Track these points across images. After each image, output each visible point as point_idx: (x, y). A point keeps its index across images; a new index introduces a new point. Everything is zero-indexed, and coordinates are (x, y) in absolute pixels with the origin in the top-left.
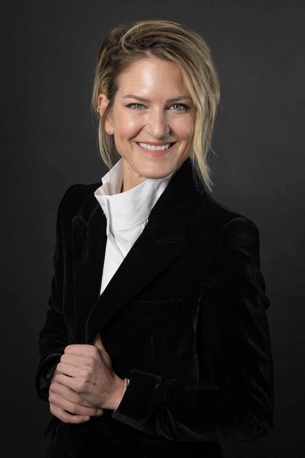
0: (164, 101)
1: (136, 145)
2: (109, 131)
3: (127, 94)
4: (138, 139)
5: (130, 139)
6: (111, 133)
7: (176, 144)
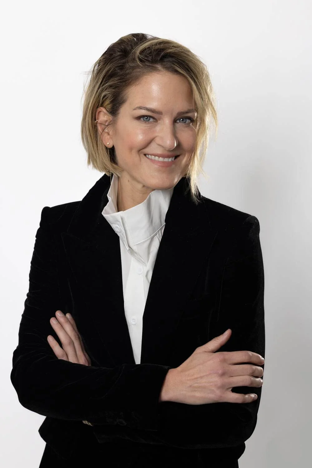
0: (175, 114)
1: (144, 156)
2: (108, 143)
3: (138, 106)
4: (147, 150)
5: (139, 151)
6: (110, 146)
7: (180, 156)
